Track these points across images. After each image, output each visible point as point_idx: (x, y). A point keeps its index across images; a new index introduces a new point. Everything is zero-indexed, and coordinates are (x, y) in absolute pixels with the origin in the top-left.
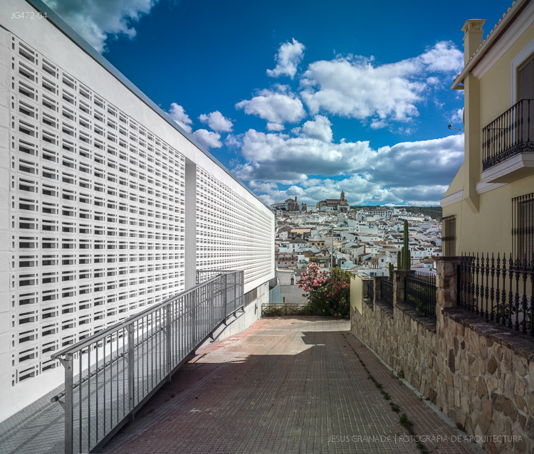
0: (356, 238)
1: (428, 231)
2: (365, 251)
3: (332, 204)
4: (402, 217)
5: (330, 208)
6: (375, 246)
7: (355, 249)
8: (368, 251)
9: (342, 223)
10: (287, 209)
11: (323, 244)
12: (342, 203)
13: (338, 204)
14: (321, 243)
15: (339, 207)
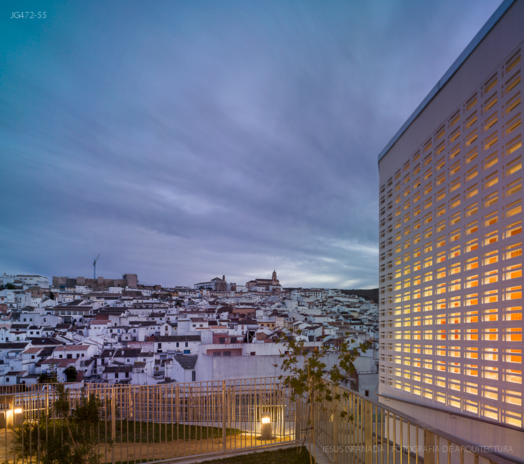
0: (306, 319)
1: (369, 312)
2: (323, 332)
3: (263, 284)
4: (338, 298)
5: (261, 288)
6: (330, 327)
7: (312, 331)
8: (327, 332)
9: (280, 304)
10: (214, 289)
11: (273, 325)
12: (274, 283)
13: (269, 284)
14: (271, 324)
15: (271, 287)
